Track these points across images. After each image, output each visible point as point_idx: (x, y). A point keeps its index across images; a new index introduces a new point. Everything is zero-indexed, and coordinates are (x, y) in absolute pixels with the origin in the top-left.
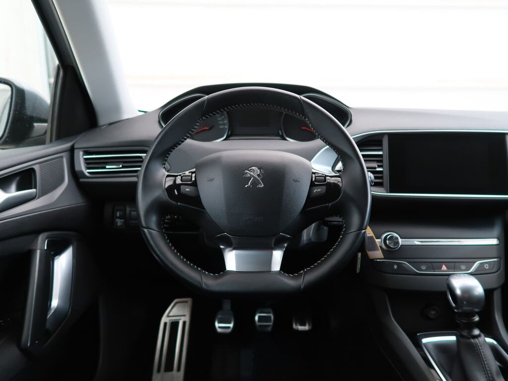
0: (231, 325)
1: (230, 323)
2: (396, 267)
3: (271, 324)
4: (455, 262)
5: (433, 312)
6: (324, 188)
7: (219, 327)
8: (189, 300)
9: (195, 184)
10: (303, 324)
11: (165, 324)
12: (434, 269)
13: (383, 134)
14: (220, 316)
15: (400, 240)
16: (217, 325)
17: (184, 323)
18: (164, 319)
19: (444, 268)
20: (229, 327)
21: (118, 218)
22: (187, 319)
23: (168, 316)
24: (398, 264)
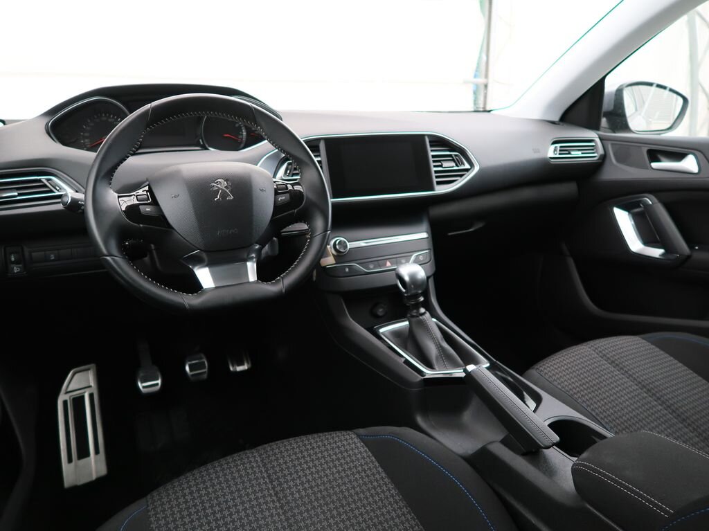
0: (159, 382)
1: (158, 379)
2: (347, 270)
3: (206, 370)
4: (396, 258)
5: (381, 310)
6: (288, 195)
7: (144, 387)
8: (93, 366)
9: (155, 202)
10: (241, 364)
11: (65, 403)
12: (380, 266)
13: (319, 140)
14: (141, 374)
15: (348, 244)
16: (140, 385)
17: (91, 396)
18: (62, 398)
19: (388, 264)
20: (157, 384)
21: (13, 263)
22: (94, 390)
23: (67, 393)
24: (350, 267)
